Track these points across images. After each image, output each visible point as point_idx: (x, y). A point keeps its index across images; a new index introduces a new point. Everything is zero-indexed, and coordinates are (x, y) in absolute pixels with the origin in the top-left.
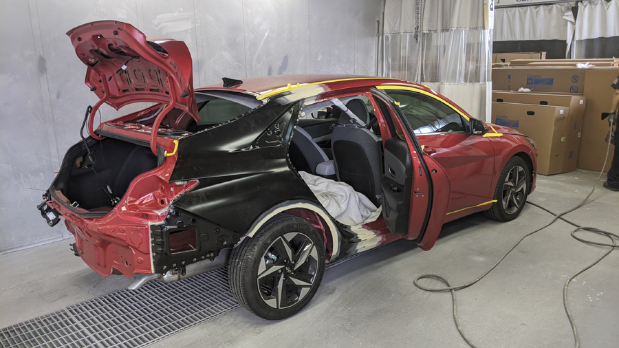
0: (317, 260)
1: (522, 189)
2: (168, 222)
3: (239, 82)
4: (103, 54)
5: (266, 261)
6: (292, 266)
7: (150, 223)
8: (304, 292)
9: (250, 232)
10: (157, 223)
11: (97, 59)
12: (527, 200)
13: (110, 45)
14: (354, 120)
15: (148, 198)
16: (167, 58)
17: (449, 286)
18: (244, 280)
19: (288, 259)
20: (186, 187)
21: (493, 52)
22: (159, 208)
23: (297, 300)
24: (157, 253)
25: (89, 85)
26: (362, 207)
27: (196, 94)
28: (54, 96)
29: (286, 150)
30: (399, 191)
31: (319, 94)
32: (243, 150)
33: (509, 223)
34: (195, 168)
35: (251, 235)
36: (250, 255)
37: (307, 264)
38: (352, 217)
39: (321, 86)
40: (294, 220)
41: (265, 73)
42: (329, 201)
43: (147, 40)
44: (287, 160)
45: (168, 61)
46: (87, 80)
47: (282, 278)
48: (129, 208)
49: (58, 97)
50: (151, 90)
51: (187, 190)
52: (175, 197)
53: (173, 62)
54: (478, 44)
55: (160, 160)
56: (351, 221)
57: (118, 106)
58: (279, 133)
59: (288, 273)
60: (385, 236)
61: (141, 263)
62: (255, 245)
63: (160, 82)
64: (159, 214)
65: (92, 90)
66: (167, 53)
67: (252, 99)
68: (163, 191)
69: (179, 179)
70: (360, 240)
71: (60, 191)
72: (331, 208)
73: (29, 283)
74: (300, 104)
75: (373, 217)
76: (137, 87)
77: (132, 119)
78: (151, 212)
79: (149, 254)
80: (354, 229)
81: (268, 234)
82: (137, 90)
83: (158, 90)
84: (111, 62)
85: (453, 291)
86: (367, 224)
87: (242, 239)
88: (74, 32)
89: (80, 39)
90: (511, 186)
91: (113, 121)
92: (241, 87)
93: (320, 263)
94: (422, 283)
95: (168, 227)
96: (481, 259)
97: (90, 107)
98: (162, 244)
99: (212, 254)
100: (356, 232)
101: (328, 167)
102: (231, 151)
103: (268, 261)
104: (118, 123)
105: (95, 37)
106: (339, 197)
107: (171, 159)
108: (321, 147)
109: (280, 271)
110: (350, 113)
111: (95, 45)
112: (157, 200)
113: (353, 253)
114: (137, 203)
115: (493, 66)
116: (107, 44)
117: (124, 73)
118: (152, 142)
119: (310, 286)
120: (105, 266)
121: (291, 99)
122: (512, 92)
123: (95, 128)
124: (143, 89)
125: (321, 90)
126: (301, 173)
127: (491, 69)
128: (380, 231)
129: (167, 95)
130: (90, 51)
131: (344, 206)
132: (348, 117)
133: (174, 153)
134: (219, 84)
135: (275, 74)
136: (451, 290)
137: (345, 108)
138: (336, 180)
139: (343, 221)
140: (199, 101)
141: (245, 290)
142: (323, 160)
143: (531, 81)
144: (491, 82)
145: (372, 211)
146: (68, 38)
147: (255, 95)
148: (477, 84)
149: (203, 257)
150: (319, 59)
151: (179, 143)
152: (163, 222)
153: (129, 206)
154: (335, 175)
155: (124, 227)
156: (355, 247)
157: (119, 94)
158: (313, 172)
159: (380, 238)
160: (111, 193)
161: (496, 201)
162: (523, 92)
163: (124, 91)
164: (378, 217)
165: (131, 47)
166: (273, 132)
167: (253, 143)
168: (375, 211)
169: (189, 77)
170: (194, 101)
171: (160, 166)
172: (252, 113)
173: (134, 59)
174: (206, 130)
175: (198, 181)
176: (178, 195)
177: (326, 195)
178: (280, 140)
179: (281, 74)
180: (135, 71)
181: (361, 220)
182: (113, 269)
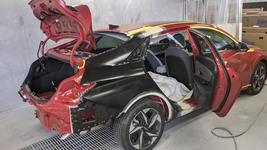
0: (161, 122)
1: (263, 78)
2: (80, 106)
3: (117, 27)
4: (47, 14)
5: (133, 124)
6: (147, 126)
7: (70, 107)
8: (154, 139)
9: (125, 110)
10: (74, 107)
11: (45, 17)
12: (265, 83)
13: (49, 9)
14: (178, 45)
15: (69, 92)
16: (77, 14)
17: (232, 135)
18: (122, 135)
19: (145, 123)
20: (90, 86)
21: (243, 8)
22: (75, 98)
23: (150, 144)
24: (74, 123)
25: (42, 30)
26: (182, 90)
27: (94, 34)
28: (28, 36)
29: (143, 63)
30: (205, 84)
31: (160, 32)
32: (119, 64)
33: (256, 96)
34: (94, 76)
35: (125, 111)
36: (125, 122)
37: (155, 124)
38: (177, 96)
39: (161, 27)
40: (148, 102)
41: (129, 21)
42: (165, 88)
43: (67, 5)
44: (144, 68)
45: (78, 16)
46: (41, 28)
47: (142, 133)
48: (58, 98)
49: (30, 36)
50: (71, 32)
51: (90, 88)
52: (83, 93)
53: (81, 17)
54: (235, 4)
55: (76, 70)
56: (176, 99)
57: (56, 41)
58: (139, 54)
59: (145, 130)
60: (195, 106)
61: (66, 128)
62: (127, 116)
63: (76, 28)
64: (75, 102)
65: (43, 33)
66: (78, 12)
67: (124, 36)
68: (77, 88)
69: (85, 82)
70: (183, 110)
71: (27, 85)
72: (166, 92)
73: (16, 129)
74: (150, 37)
75: (188, 96)
76: (65, 31)
77: (64, 47)
78: (71, 100)
79: (70, 123)
80: (179, 103)
81: (134, 110)
82: (65, 32)
83: (75, 32)
84: (52, 18)
85: (234, 137)
86: (185, 100)
87: (120, 114)
88: (32, 3)
89: (34, 7)
90: (257, 77)
91: (54, 48)
92: (118, 29)
93: (162, 124)
94: (216, 131)
95: (80, 109)
96: (246, 117)
97: (42, 41)
98: (77, 118)
99: (104, 121)
100: (180, 105)
101: (162, 69)
102: (113, 65)
103: (134, 124)
104: (57, 49)
105: (41, 5)
106: (170, 86)
107: (82, 70)
108: (158, 57)
109: (141, 130)
110: (176, 41)
111: (42, 9)
112: (74, 93)
113: (179, 116)
114: (63, 95)
115: (243, 15)
116: (48, 8)
117: (58, 24)
118: (71, 61)
119: (157, 136)
120: (49, 126)
121: (145, 35)
122: (249, 28)
123: (45, 52)
124: (68, 32)
125: (161, 30)
126: (149, 73)
127: (242, 16)
128: (193, 104)
129: (79, 35)
130: (40, 12)
131: (173, 91)
132: (175, 44)
133: (83, 67)
134: (107, 28)
135: (134, 22)
136: (233, 137)
137: (173, 39)
138: (168, 77)
139: (173, 99)
140: (96, 37)
141: (122, 141)
142: (159, 65)
143: (259, 22)
144: (241, 23)
145: (187, 92)
146: (30, 6)
147: (126, 33)
148: (234, 24)
149: (100, 123)
150: (155, 14)
151: (86, 61)
152: (77, 106)
153: (59, 97)
154: (167, 73)
155: (56, 109)
156: (180, 114)
157: (57, 34)
158: (155, 72)
159: (193, 108)
160: (54, 85)
161: (250, 85)
162: (255, 27)
163: (59, 33)
164: (191, 96)
165: (58, 9)
166: (136, 53)
167: (125, 60)
168: (189, 92)
169: (90, 25)
170: (93, 38)
171: (75, 74)
172: (125, 43)
173: (62, 16)
174: (100, 54)
175: (96, 83)
176: (85, 91)
177: (164, 85)
178: (140, 58)
179: (137, 22)
180: (63, 22)
181: (182, 97)
182: (53, 128)
